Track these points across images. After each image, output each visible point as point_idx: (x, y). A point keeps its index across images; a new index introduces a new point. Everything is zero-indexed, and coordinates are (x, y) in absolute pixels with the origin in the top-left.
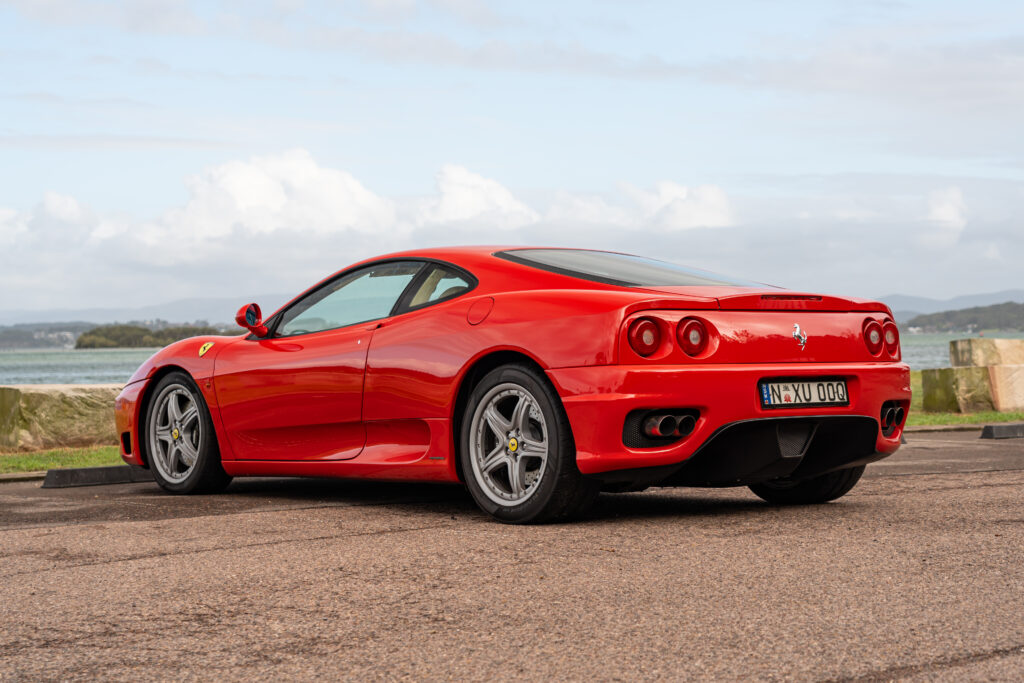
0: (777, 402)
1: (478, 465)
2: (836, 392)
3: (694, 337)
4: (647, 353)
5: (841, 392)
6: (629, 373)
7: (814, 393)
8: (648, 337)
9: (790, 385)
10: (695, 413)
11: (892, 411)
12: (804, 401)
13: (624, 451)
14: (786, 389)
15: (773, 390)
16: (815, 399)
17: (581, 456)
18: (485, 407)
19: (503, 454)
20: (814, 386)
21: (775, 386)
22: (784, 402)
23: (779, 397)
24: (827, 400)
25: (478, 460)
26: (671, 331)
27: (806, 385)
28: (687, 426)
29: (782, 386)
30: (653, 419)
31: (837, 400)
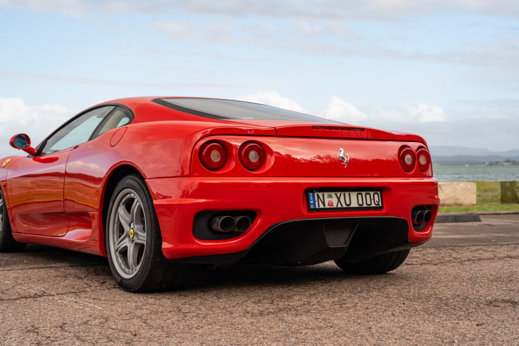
0: (322, 206)
1: (113, 246)
2: (373, 200)
3: (253, 156)
4: (213, 169)
5: (376, 199)
6: (201, 184)
7: (355, 200)
8: (215, 157)
9: (333, 194)
10: (252, 215)
11: (421, 214)
12: (344, 206)
13: (194, 242)
14: (330, 196)
15: (318, 197)
16: (354, 204)
17: (165, 245)
18: (118, 206)
19: (127, 240)
20: (354, 195)
21: (320, 195)
22: (327, 206)
23: (324, 203)
24: (365, 205)
25: (114, 243)
26: (234, 152)
27: (347, 194)
28: (244, 225)
29: (326, 194)
30: (217, 219)
31: (373, 205)
